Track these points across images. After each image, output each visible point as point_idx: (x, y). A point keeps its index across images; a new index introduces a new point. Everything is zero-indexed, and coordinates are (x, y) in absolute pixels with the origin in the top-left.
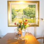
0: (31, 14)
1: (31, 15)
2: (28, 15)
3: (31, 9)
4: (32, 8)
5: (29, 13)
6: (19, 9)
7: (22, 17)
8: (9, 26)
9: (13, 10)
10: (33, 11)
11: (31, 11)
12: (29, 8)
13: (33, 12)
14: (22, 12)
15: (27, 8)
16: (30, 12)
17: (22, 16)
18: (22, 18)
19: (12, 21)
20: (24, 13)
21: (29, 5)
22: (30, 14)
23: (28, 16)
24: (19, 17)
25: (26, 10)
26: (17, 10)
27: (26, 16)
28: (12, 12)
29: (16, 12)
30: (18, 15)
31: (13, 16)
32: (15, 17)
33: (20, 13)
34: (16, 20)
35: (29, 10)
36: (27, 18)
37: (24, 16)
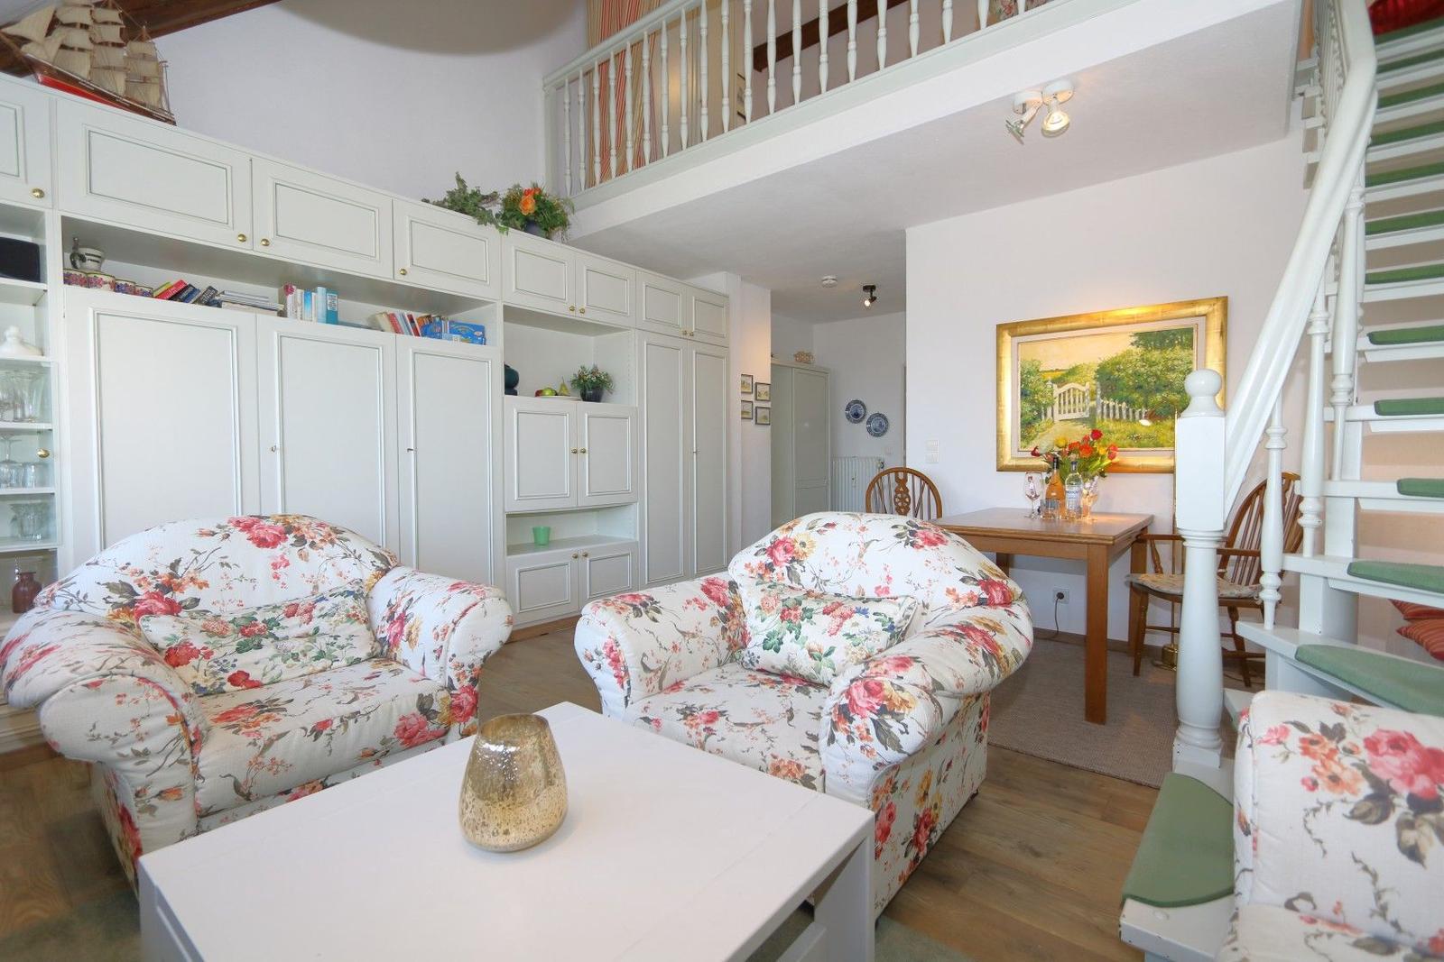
0: (1158, 390)
1: (1157, 398)
2: (1136, 396)
3: (1155, 355)
4: (1162, 348)
5: (1139, 388)
6: (1066, 365)
7: (1085, 415)
8: (1001, 469)
9: (1029, 373)
10: (1172, 370)
11: (1158, 368)
12: (1140, 350)
13: (1172, 376)
14: (1088, 384)
15: (1129, 353)
16: (1152, 380)
17: (1093, 410)
18: (1090, 420)
19: (1023, 437)
20: (1104, 388)
21: (1143, 336)
22: (1149, 393)
23: (1130, 403)
24: (1068, 416)
25: (1118, 370)
26: (1057, 370)
27: (1120, 408)
28: (1027, 385)
29: (1050, 383)
30: (1060, 401)
31: (1032, 411)
32: (1043, 417)
33: (1074, 389)
34: (1051, 430)
35: (1139, 364)
36: (1125, 418)
37: (1105, 407)
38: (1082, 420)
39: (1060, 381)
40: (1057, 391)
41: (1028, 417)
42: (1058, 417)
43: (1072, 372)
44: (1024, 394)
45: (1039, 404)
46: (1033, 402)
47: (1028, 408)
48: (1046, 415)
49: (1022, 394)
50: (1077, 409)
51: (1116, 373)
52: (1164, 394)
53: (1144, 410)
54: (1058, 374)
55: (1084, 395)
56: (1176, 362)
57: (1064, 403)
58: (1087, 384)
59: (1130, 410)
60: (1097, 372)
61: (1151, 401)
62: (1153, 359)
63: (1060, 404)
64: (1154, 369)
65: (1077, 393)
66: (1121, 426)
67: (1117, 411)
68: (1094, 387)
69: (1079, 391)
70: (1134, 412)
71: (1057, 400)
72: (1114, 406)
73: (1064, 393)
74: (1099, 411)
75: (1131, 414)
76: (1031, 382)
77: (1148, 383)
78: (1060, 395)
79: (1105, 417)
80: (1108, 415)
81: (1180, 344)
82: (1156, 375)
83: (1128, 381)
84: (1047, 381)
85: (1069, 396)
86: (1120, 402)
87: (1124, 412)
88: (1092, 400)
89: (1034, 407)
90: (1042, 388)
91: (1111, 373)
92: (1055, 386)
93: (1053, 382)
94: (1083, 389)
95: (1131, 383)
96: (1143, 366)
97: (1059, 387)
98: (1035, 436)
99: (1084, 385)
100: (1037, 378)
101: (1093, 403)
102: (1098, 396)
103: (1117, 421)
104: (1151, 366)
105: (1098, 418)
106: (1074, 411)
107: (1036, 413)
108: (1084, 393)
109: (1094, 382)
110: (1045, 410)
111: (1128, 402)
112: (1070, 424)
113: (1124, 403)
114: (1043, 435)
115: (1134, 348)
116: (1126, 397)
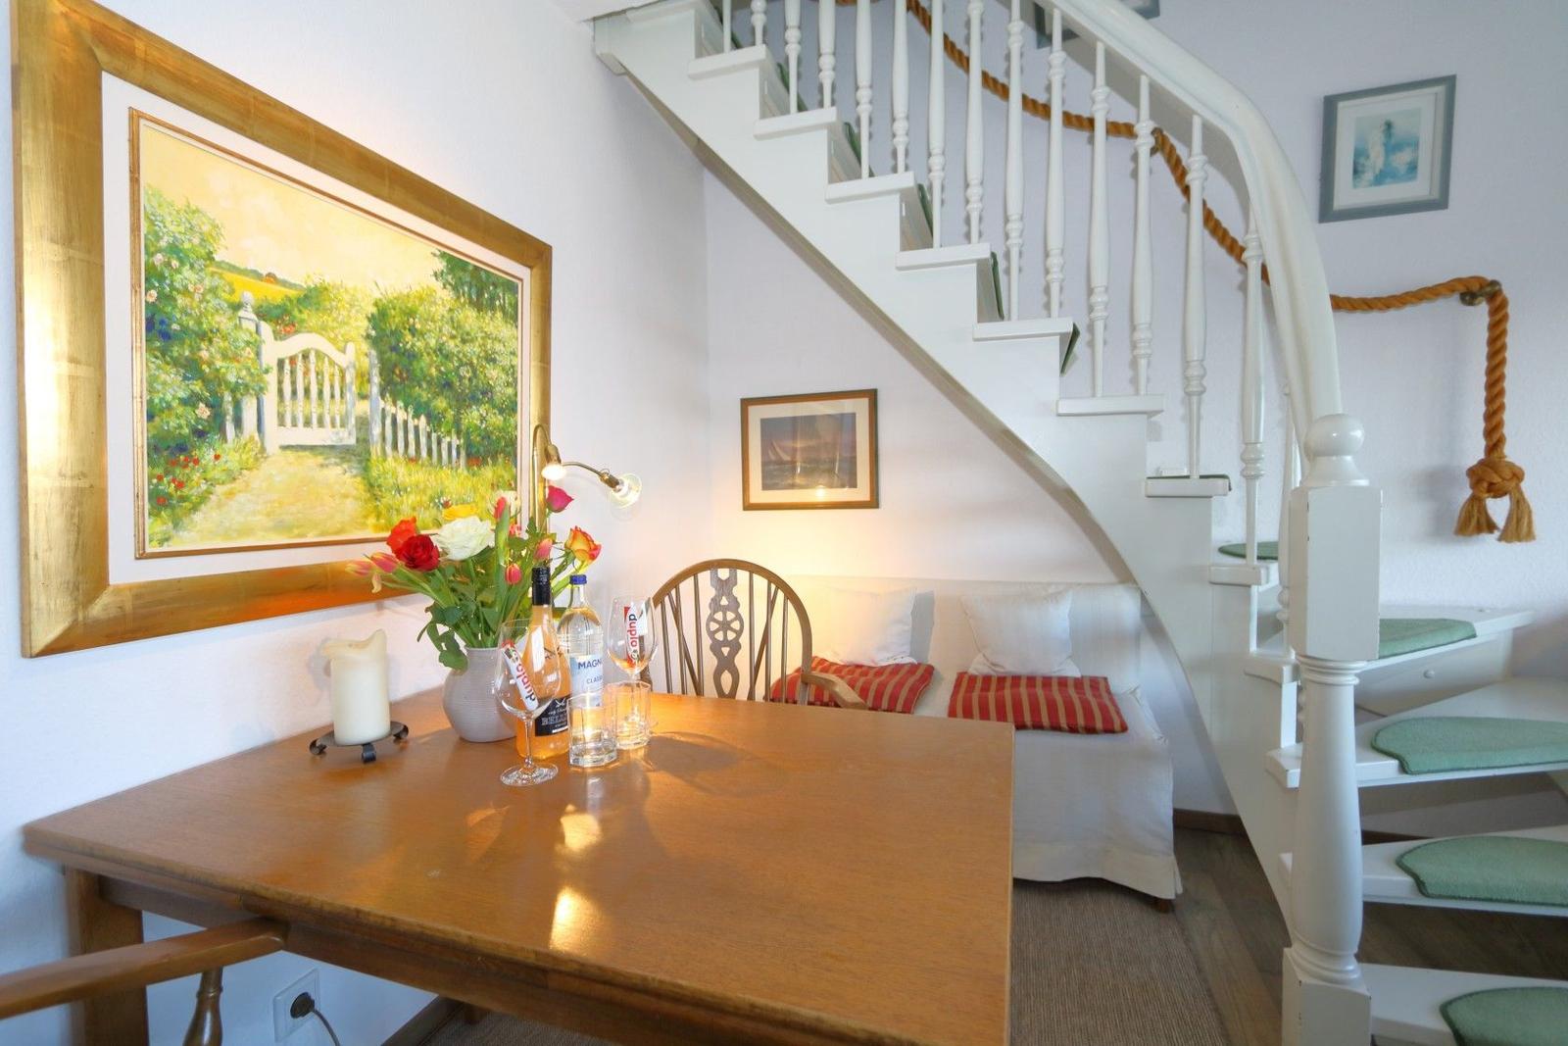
0: (475, 400)
1: (473, 416)
2: (441, 403)
3: (469, 317)
4: (478, 306)
5: (446, 385)
6: (300, 273)
7: (349, 437)
9: (176, 250)
10: (491, 359)
11: (473, 350)
12: (446, 295)
13: (493, 373)
14: (355, 354)
15: (426, 298)
16: (465, 372)
17: (363, 424)
18: (357, 455)
20: (387, 371)
21: (455, 265)
22: (464, 400)
23: (434, 419)
24: (302, 435)
25: (413, 331)
26: (271, 278)
27: (416, 428)
28: (166, 298)
29: (248, 314)
30: (280, 382)
31: (191, 401)
32: (230, 428)
33: (318, 354)
34: (256, 479)
35: (447, 329)
36: (424, 453)
37: (388, 421)
38: (343, 453)
39: (281, 317)
40: (274, 349)
41: (178, 422)
42: (275, 436)
43: (312, 298)
44: (158, 330)
45: (213, 382)
46: (191, 368)
47: (174, 386)
48: (238, 422)
49: (150, 325)
50: (327, 419)
51: (409, 337)
52: (482, 411)
53: (455, 442)
54: (276, 294)
55: (343, 378)
56: (498, 347)
57: (294, 393)
58: (351, 347)
59: (434, 435)
60: (371, 319)
61: (465, 422)
62: (468, 328)
63: (280, 392)
64: (467, 348)
65: (327, 369)
66: (418, 476)
67: (411, 436)
68: (365, 362)
69: (332, 363)
70: (439, 443)
71: (272, 379)
72: (406, 423)
73: (293, 360)
74: (376, 431)
75: (434, 447)
76: (186, 292)
77: (461, 378)
78: (281, 363)
79: (389, 448)
80: (395, 446)
81: (503, 308)
82: (471, 364)
83: (431, 366)
84: (237, 307)
85: (306, 373)
86: (417, 416)
87: (423, 440)
88: (363, 397)
89: (197, 386)
90: (223, 322)
91: (396, 334)
92: (266, 328)
93: (263, 313)
94: (343, 360)
95: (433, 371)
96: (453, 337)
97: (278, 336)
98: (204, 498)
99: (344, 351)
100: (207, 283)
101: (363, 407)
102: (375, 390)
103: (411, 460)
104: (464, 341)
105: (376, 450)
106: (321, 423)
107: (203, 412)
108: (343, 372)
109: (365, 347)
110: (237, 406)
111: (429, 417)
112: (311, 460)
113: (423, 419)
114: (231, 494)
115: (438, 285)
116: (427, 404)
